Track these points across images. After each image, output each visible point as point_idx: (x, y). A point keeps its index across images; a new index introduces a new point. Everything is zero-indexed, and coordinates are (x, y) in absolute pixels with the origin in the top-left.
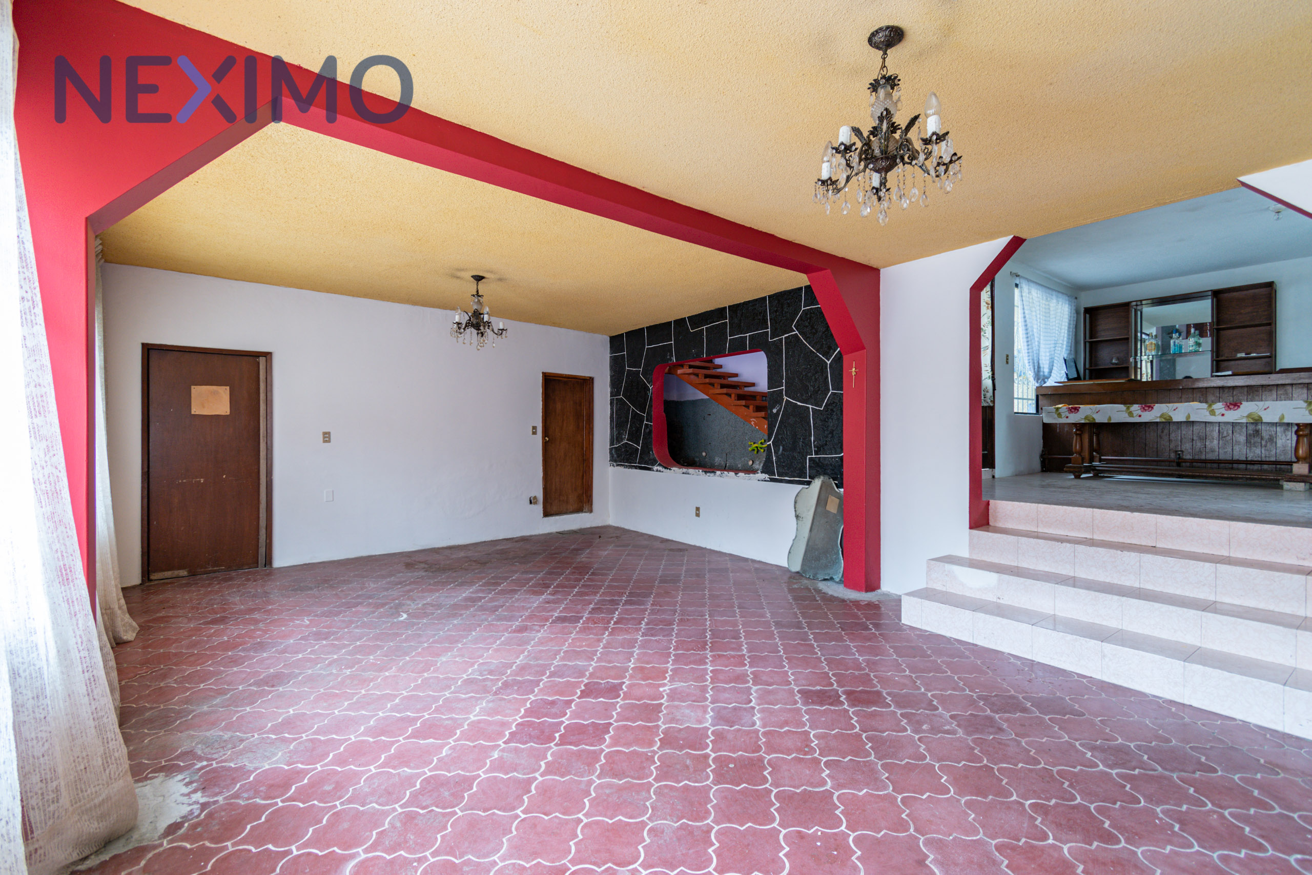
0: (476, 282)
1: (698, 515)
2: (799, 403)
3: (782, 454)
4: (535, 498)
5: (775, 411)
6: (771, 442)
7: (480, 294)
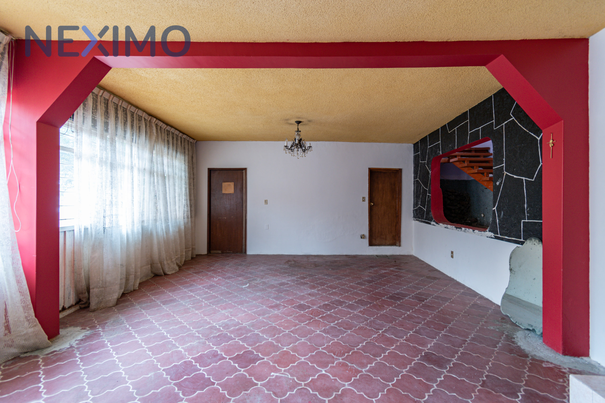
0: (297, 124)
1: (452, 257)
2: (515, 177)
3: (503, 218)
4: (363, 235)
5: (498, 183)
6: (495, 208)
7: (300, 130)
